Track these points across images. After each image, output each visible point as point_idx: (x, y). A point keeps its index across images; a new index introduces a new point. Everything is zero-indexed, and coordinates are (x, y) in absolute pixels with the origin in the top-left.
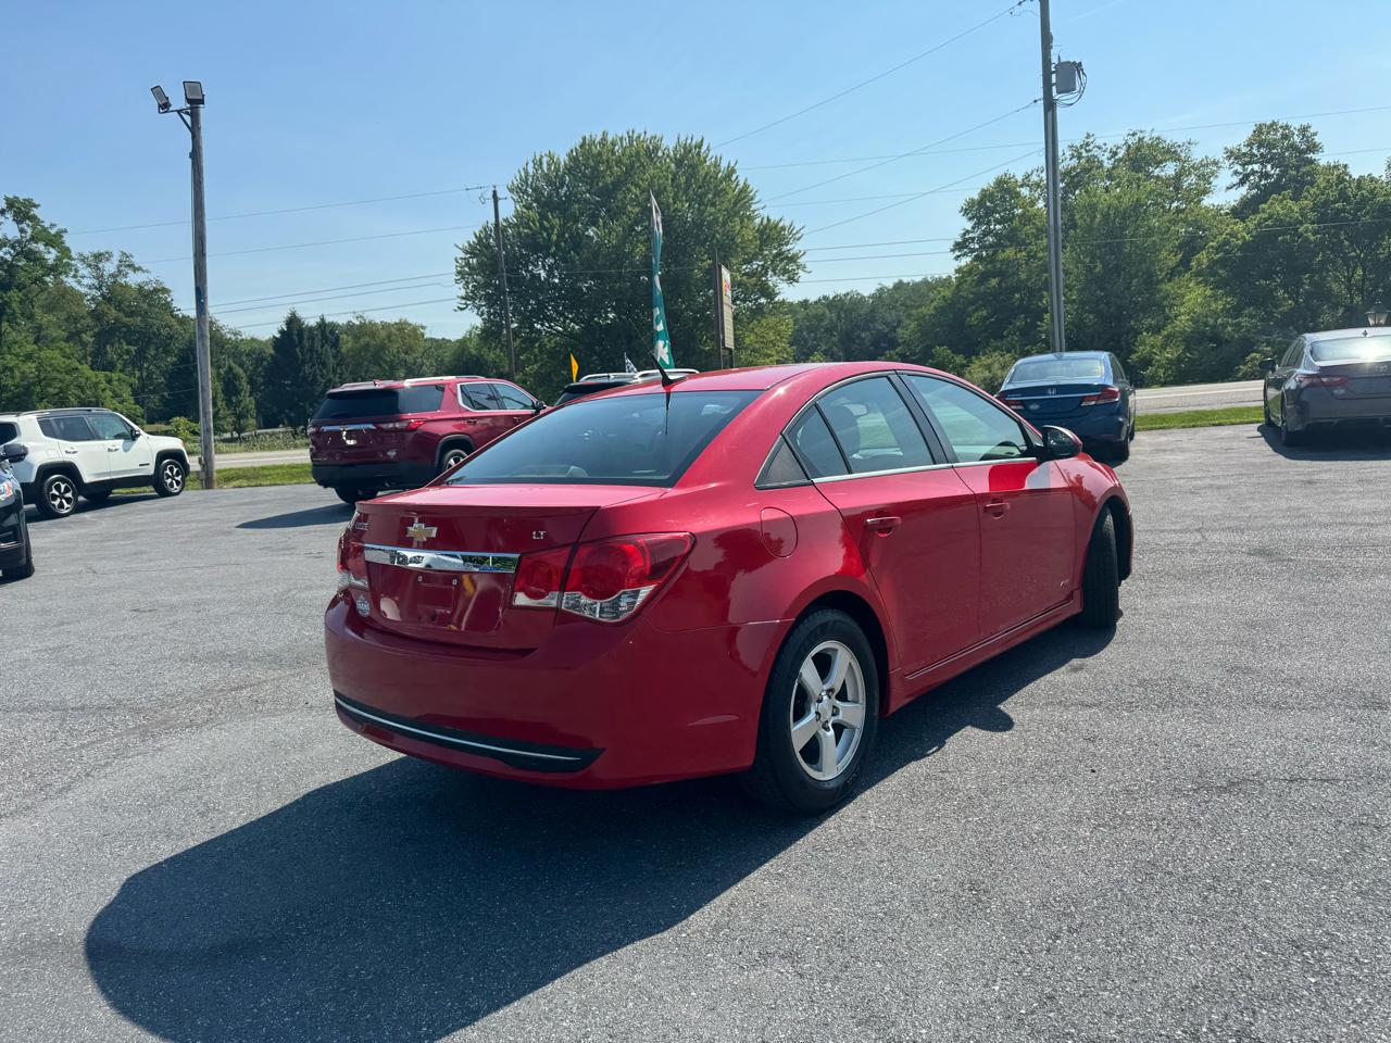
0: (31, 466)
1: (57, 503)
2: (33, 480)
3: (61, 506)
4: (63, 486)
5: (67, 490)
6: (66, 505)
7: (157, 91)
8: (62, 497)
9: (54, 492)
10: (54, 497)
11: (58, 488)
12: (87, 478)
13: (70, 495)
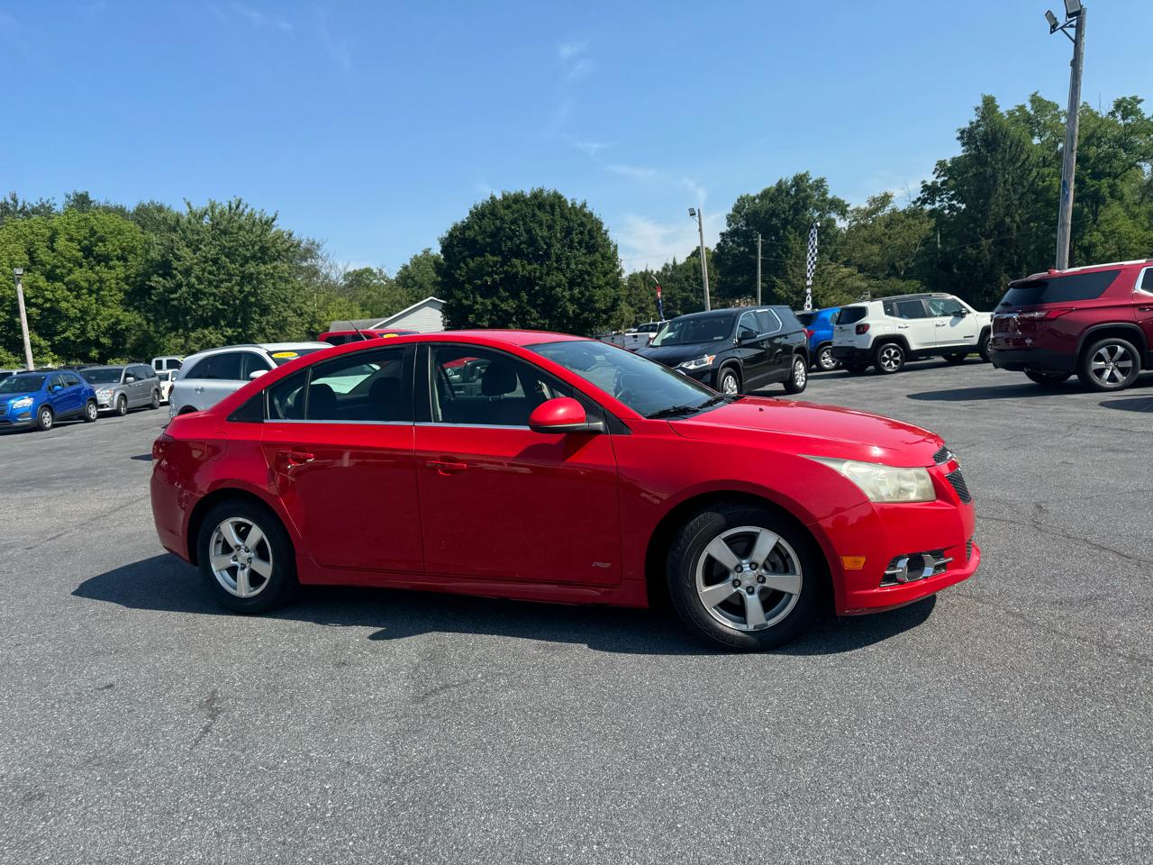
0: (869, 337)
1: (886, 364)
2: (869, 347)
3: (889, 365)
4: (893, 352)
5: (896, 355)
6: (894, 365)
7: (1049, 15)
8: (891, 359)
9: (885, 355)
10: (885, 360)
11: (889, 353)
12: (914, 346)
13: (898, 358)
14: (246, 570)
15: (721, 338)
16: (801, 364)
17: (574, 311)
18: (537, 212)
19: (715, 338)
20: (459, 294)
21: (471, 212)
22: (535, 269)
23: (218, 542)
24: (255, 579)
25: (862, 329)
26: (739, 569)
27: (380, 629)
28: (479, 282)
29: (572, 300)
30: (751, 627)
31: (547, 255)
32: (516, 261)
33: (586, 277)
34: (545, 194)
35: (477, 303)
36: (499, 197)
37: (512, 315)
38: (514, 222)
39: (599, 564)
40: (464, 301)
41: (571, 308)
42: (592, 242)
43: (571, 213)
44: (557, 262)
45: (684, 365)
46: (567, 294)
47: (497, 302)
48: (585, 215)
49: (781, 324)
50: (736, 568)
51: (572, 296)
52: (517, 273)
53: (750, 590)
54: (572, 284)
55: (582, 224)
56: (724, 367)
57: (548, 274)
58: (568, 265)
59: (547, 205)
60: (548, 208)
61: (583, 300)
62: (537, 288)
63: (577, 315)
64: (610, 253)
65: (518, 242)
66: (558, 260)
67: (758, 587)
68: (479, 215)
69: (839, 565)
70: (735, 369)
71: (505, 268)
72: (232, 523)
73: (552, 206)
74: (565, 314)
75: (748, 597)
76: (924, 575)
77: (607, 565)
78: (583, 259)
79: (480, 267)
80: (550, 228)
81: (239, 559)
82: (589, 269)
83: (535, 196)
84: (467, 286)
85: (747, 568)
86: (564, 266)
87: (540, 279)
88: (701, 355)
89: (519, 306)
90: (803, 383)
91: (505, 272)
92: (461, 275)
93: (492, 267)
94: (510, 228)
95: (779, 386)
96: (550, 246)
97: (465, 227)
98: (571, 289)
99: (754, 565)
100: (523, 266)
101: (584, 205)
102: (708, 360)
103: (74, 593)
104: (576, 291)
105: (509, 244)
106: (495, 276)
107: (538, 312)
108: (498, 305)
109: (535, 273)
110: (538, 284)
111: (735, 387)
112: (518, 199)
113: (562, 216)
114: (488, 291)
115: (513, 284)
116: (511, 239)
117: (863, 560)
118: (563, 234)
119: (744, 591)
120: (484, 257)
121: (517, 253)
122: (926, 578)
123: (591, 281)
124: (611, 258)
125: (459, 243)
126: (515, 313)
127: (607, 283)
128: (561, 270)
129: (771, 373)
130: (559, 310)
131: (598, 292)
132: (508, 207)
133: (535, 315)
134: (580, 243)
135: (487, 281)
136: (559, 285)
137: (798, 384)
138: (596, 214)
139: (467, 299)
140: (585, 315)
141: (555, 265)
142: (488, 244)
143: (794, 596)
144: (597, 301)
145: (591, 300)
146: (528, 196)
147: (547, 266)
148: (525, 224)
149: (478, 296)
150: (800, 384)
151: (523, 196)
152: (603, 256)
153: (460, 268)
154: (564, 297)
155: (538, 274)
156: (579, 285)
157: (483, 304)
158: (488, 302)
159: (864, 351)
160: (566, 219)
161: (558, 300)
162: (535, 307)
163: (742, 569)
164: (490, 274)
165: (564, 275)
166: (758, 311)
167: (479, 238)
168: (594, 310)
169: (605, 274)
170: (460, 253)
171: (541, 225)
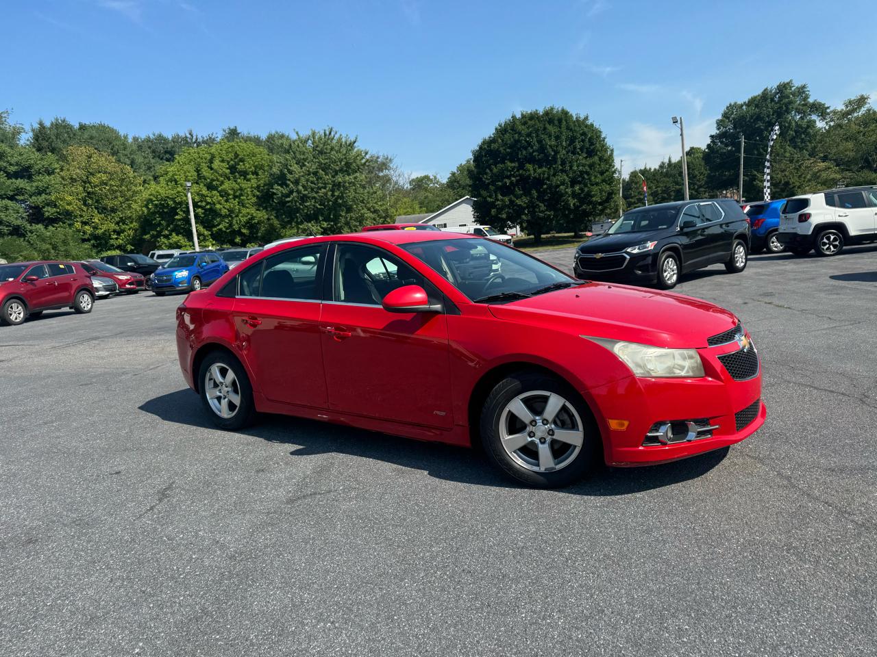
0: (810, 224)
1: (825, 248)
2: (810, 233)
4: (832, 237)
5: (835, 240)
6: (832, 249)
8: (830, 244)
9: (825, 240)
10: (825, 244)
11: (828, 238)
12: (853, 232)
13: (837, 243)
14: (226, 400)
15: (665, 227)
16: (742, 248)
17: (574, 204)
18: (547, 126)
19: (660, 227)
20: (484, 193)
21: (496, 129)
22: (544, 171)
23: (210, 379)
24: (231, 406)
25: (805, 218)
26: (534, 423)
27: (301, 447)
28: (500, 184)
29: (574, 195)
30: (542, 469)
31: (555, 160)
32: (529, 166)
33: (586, 176)
34: (555, 111)
35: (498, 200)
36: (518, 116)
37: (525, 208)
38: (529, 135)
39: (438, 412)
40: (489, 199)
41: (572, 202)
42: (592, 147)
43: (575, 126)
44: (561, 165)
45: (629, 250)
46: (569, 190)
47: (513, 198)
48: (586, 126)
49: (723, 214)
50: (531, 423)
51: (573, 192)
52: (530, 174)
53: (543, 440)
54: (574, 182)
55: (584, 134)
56: (664, 251)
57: (554, 175)
58: (571, 167)
59: (556, 120)
60: (556, 122)
61: (582, 196)
62: (545, 186)
63: (577, 207)
64: (606, 156)
65: (531, 151)
66: (563, 163)
67: (549, 439)
68: (502, 131)
69: (607, 426)
70: (675, 253)
71: (521, 172)
72: (218, 367)
73: (560, 121)
74: (567, 206)
75: (540, 446)
76: (688, 438)
77: (443, 414)
78: (584, 161)
79: (502, 171)
80: (557, 138)
81: (222, 391)
82: (588, 170)
83: (547, 113)
84: (492, 188)
85: (540, 423)
86: (568, 168)
87: (548, 179)
88: (645, 241)
89: (531, 202)
90: (742, 264)
91: (520, 175)
92: (487, 179)
93: (510, 171)
94: (525, 141)
95: (721, 267)
96: (556, 152)
97: (492, 141)
98: (572, 186)
99: (545, 422)
100: (535, 170)
101: (586, 118)
102: (650, 246)
103: (140, 408)
104: (577, 188)
105: (524, 152)
106: (513, 179)
107: (545, 206)
108: (514, 201)
109: (544, 174)
110: (546, 184)
111: (675, 267)
112: (533, 117)
113: (568, 128)
114: (506, 190)
115: (527, 184)
116: (526, 149)
117: (626, 423)
118: (568, 142)
119: (537, 441)
120: (504, 163)
121: (531, 160)
122: (689, 441)
123: (589, 179)
124: (608, 161)
125: (486, 155)
126: (527, 207)
127: (604, 181)
128: (565, 171)
129: (711, 256)
130: (562, 204)
131: (595, 188)
132: (525, 123)
133: (543, 207)
134: (581, 149)
135: (506, 183)
136: (563, 183)
137: (738, 265)
138: (596, 125)
139: (490, 197)
140: (584, 207)
141: (560, 167)
142: (508, 154)
143: (577, 448)
144: (594, 196)
145: (589, 195)
146: (541, 114)
147: (554, 169)
148: (537, 136)
149: (499, 195)
150: (740, 264)
151: (537, 114)
152: (601, 159)
153: (486, 174)
154: (566, 193)
155: (546, 176)
156: (579, 183)
157: (502, 200)
158: (506, 199)
159: (805, 236)
160: (571, 130)
161: (562, 195)
162: (543, 201)
163: (536, 423)
164: (508, 178)
165: (567, 175)
166: (702, 204)
167: (501, 149)
168: (591, 203)
169: (602, 173)
170: (487, 161)
171: (550, 136)
